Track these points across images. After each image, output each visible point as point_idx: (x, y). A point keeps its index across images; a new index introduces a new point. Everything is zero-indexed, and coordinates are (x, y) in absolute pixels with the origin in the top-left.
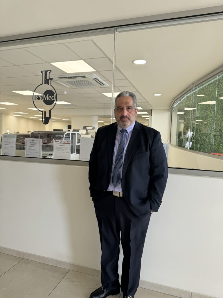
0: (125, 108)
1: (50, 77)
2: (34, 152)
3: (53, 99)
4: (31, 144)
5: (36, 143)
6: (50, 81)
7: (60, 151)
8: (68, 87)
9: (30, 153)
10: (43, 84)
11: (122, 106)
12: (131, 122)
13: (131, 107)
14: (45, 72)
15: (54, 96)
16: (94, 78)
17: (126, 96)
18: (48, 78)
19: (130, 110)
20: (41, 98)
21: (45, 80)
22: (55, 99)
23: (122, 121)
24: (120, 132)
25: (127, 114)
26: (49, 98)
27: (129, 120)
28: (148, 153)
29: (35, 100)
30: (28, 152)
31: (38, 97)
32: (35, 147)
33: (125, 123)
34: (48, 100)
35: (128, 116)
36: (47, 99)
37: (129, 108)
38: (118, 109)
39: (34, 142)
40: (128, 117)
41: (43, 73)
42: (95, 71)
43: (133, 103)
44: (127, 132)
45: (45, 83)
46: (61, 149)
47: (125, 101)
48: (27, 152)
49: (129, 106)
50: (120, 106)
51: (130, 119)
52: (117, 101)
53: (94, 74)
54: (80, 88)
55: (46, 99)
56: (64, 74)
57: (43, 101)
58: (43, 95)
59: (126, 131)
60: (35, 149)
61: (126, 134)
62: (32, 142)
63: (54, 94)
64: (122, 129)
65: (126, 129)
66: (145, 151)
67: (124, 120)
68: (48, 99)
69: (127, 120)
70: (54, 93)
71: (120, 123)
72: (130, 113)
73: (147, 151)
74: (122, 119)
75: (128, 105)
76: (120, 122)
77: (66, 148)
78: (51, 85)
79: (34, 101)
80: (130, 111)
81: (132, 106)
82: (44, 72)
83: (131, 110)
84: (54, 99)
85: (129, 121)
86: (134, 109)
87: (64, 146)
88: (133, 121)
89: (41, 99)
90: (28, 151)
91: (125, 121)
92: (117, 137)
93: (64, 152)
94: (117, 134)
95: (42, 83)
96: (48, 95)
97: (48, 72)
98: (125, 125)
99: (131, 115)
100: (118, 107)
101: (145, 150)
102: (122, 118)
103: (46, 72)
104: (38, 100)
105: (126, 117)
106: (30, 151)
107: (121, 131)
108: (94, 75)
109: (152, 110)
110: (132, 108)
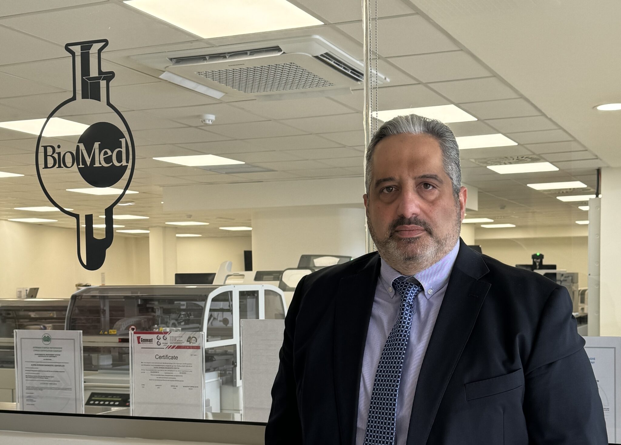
0: (410, 184)
1: (104, 69)
2: (51, 388)
3: (119, 160)
4: (40, 355)
5: (59, 349)
6: (103, 83)
7: (158, 383)
8: (217, 95)
9: (36, 393)
10: (74, 98)
11: (397, 178)
12: (438, 242)
13: (435, 177)
14: (82, 49)
15: (124, 150)
16: (318, 54)
17: (409, 133)
18: (94, 72)
19: (433, 194)
20: (69, 159)
21: (84, 82)
22: (127, 162)
23: (400, 239)
24: (391, 289)
25: (421, 209)
26: (102, 157)
27: (430, 233)
28: (519, 377)
29: (46, 167)
30: (28, 388)
31: (56, 156)
32: (58, 369)
33: (410, 247)
34: (97, 165)
35: (422, 217)
36: (93, 161)
37: (426, 185)
38: (379, 189)
39: (54, 344)
40: (424, 224)
41: (73, 53)
42: (319, 23)
43: (445, 164)
44: (422, 289)
45: (84, 96)
46: (161, 373)
47: (406, 152)
48: (25, 391)
49: (427, 173)
50: (387, 177)
51: (435, 231)
52: (375, 157)
53: (317, 37)
54: (269, 97)
55: (88, 161)
56: (191, 42)
57: (80, 169)
58: (78, 147)
59: (419, 284)
60: (55, 375)
61: (416, 296)
62: (41, 344)
63: (123, 141)
64: (400, 276)
65: (419, 277)
66: (502, 369)
67: (407, 235)
68: (100, 161)
69: (423, 234)
70: (123, 137)
71: (391, 250)
72: (433, 203)
73: (511, 371)
74: (397, 234)
75: (422, 172)
76: (393, 244)
77: (181, 368)
78: (109, 104)
79: (42, 171)
80: (432, 198)
81: (440, 176)
82: (77, 49)
83: (436, 192)
84: (124, 163)
85: (430, 241)
86: (448, 190)
87: (176, 358)
88: (445, 239)
89: (69, 164)
90: (27, 384)
91: (410, 241)
92: (376, 310)
93: (174, 383)
94: (376, 298)
95: (71, 96)
96: (97, 145)
97: (95, 48)
98: (411, 258)
99: (437, 215)
100: (378, 183)
101: (504, 363)
102: (398, 228)
103: (86, 46)
104: (60, 166)
105: (416, 221)
106: (36, 384)
107: (394, 285)
108: (317, 41)
109: (599, 171)
110: (441, 182)
